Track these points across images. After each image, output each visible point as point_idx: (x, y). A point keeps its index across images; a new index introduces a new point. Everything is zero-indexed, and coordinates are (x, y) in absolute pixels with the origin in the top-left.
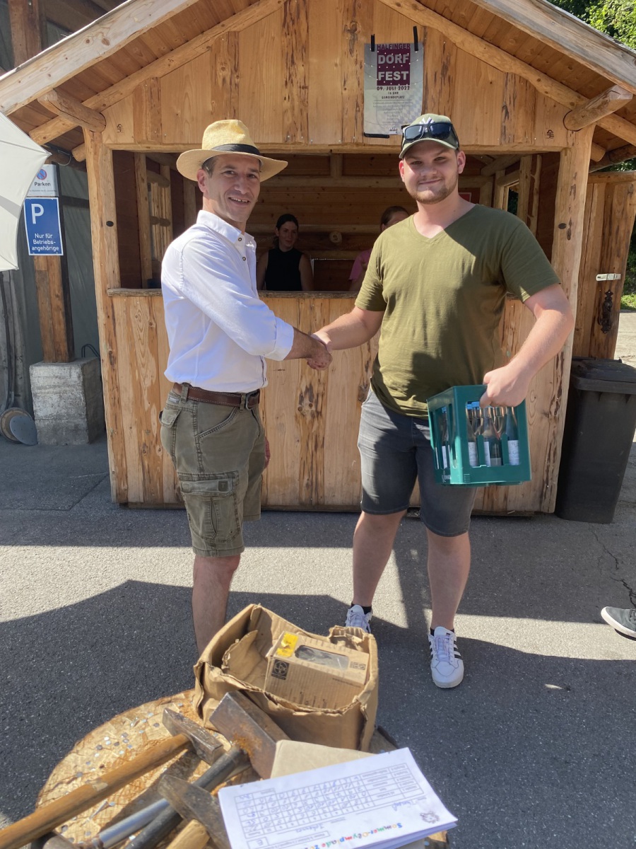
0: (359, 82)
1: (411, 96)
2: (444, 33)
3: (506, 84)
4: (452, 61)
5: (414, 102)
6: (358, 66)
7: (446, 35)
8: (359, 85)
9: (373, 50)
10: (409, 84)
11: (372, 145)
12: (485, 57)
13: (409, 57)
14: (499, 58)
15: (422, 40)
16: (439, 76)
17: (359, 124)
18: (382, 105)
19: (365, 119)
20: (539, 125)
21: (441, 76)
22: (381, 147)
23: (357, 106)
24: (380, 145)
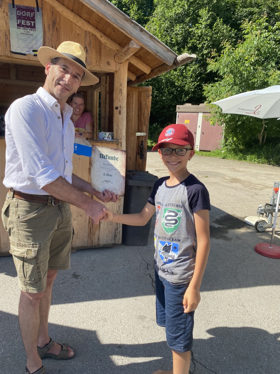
0: (6, 23)
1: (37, 35)
2: (52, 5)
3: (86, 36)
4: (58, 20)
5: (39, 39)
6: (5, 14)
7: (54, 6)
8: (6, 24)
9: (14, 7)
10: (35, 28)
11: (17, 58)
12: (74, 21)
13: (34, 14)
14: (81, 22)
15: (41, 6)
16: (51, 27)
17: (8, 46)
18: (20, 37)
19: (11, 43)
20: (102, 58)
21: (52, 27)
22: (22, 60)
23: (6, 36)
24: (22, 59)
